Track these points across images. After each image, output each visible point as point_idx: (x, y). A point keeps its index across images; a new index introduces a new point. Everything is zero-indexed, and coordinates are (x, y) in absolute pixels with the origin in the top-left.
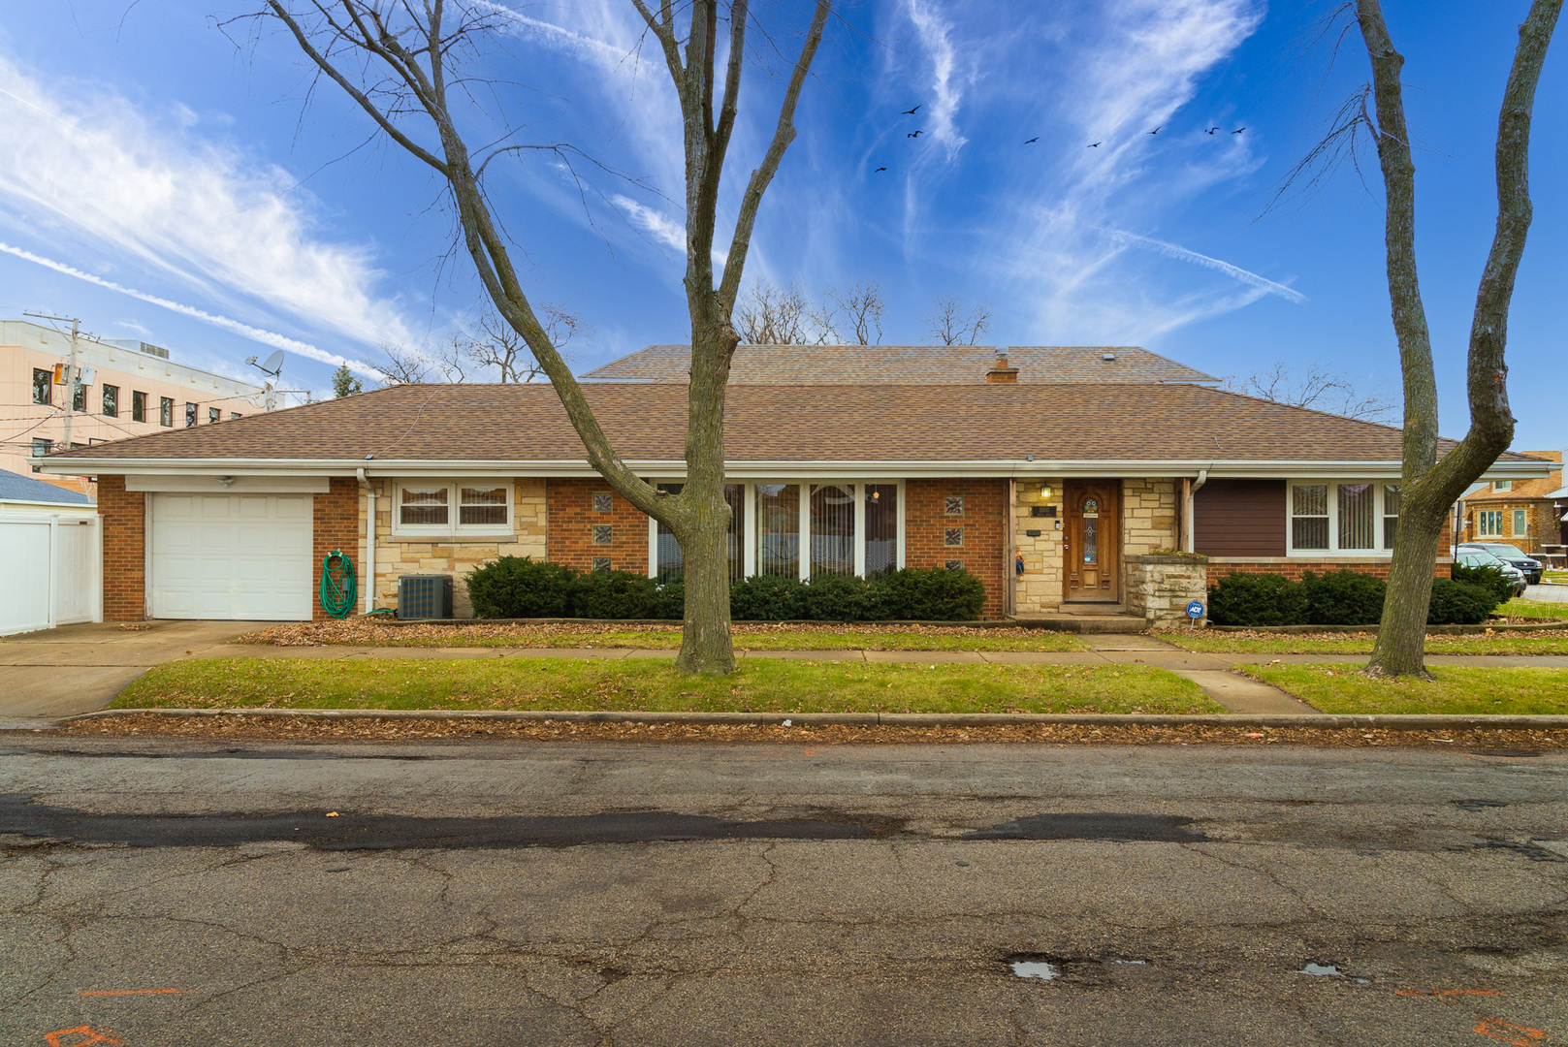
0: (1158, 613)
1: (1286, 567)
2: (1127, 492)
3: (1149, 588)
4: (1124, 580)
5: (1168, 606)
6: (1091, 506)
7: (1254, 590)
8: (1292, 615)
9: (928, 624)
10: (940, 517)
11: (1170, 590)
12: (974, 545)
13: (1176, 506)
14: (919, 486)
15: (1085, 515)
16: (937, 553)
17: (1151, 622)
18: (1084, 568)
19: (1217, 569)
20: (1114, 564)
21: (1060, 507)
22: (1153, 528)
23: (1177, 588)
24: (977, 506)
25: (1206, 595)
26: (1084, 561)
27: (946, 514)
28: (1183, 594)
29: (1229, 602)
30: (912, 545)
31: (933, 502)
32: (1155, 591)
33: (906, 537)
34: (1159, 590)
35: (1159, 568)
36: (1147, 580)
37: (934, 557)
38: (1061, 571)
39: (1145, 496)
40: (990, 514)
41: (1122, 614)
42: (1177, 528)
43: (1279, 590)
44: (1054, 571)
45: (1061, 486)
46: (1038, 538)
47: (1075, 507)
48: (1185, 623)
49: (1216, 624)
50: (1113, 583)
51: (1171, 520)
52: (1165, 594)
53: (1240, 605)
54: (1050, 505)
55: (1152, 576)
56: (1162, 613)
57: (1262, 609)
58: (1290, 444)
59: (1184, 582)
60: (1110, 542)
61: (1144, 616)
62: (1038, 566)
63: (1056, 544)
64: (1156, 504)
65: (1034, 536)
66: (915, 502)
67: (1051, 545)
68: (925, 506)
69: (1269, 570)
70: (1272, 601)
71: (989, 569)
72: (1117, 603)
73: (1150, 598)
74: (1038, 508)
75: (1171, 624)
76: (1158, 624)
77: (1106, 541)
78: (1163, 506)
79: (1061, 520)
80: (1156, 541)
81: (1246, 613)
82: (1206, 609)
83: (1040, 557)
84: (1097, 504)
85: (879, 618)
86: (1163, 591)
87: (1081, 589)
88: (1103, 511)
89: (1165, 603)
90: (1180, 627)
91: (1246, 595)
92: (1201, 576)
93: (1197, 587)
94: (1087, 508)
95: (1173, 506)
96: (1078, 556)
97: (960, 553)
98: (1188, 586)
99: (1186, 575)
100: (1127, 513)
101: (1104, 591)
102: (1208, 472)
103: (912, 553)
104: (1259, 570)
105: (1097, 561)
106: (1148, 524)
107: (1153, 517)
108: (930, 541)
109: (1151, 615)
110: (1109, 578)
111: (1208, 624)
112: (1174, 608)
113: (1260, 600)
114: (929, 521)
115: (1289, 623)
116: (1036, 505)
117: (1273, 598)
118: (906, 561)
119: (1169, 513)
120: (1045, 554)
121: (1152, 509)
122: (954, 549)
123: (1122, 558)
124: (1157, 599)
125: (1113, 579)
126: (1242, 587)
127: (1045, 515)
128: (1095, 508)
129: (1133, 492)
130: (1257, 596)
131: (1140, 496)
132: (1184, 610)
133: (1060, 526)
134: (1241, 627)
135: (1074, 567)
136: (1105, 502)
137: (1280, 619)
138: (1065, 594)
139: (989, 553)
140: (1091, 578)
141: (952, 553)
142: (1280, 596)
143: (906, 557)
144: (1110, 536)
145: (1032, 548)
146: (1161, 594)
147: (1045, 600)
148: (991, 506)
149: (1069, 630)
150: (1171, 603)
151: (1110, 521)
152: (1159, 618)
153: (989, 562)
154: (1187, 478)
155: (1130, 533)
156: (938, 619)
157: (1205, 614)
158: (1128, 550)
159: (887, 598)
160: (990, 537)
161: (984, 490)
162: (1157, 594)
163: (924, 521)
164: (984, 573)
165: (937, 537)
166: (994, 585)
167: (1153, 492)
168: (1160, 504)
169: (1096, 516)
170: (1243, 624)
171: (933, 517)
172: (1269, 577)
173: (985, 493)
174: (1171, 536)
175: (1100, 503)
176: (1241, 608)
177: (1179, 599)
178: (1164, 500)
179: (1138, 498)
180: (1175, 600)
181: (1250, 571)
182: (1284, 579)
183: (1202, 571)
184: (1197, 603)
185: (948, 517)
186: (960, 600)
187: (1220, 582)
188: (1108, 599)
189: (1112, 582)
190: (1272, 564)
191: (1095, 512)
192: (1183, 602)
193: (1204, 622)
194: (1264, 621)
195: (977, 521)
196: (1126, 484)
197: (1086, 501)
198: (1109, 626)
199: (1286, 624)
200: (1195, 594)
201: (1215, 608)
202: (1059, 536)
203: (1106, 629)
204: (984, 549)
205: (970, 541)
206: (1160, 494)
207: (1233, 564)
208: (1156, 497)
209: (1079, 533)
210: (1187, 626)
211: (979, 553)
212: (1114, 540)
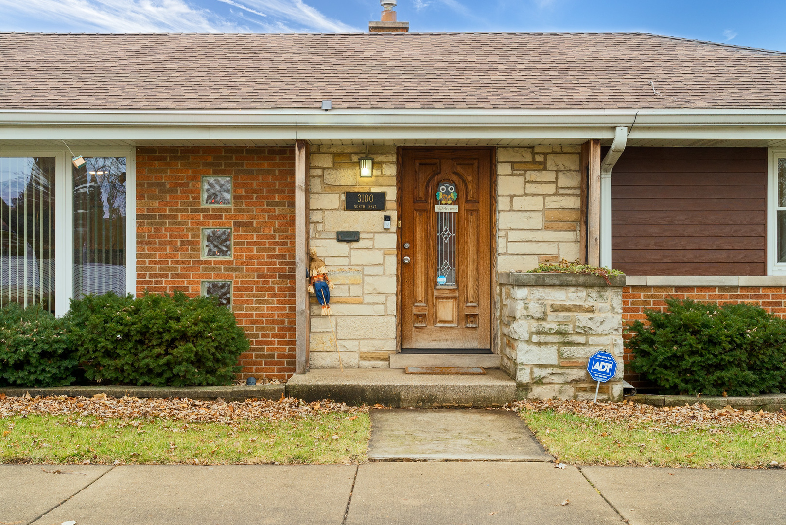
0: (538, 373)
1: (767, 292)
2: (503, 169)
3: (521, 328)
4: (498, 314)
5: (554, 360)
6: (447, 193)
7: (707, 332)
8: (774, 377)
9: (123, 394)
10: (193, 211)
11: (559, 333)
12: (251, 257)
13: (582, 191)
14: (158, 159)
15: (438, 208)
16: (189, 269)
17: (524, 388)
18: (436, 294)
19: (652, 296)
20: (485, 288)
21: (392, 194)
22: (546, 228)
23: (570, 329)
24: (255, 191)
25: (621, 341)
26: (436, 284)
27: (204, 205)
28: (581, 339)
29: (662, 353)
30: (146, 256)
31: (181, 185)
32: (531, 334)
33: (138, 243)
34: (538, 333)
35: (539, 292)
36: (518, 315)
37: (183, 276)
38: (393, 300)
39: (532, 175)
40: (277, 204)
41: (487, 371)
42: (583, 227)
43: (751, 333)
44: (382, 298)
45: (394, 158)
46: (355, 245)
47: (422, 194)
48: (584, 390)
49: (639, 392)
50: (483, 319)
51: (575, 215)
52: (549, 339)
53: (681, 358)
54: (375, 190)
55: (526, 308)
56: (543, 373)
57: (719, 367)
58: (774, 90)
59: (583, 318)
60: (478, 252)
61: (513, 377)
62: (356, 291)
63: (385, 254)
64: (551, 189)
65: (348, 241)
66: (150, 185)
67: (378, 257)
68: (170, 191)
69: (738, 297)
70: (738, 352)
71: (274, 295)
72: (488, 351)
73: (522, 346)
74: (356, 195)
75: (560, 392)
76: (537, 391)
77: (471, 249)
78: (561, 191)
79: (394, 215)
80: (551, 250)
81: (692, 372)
82: (621, 365)
83: (359, 277)
84: (457, 190)
85: (38, 383)
86: (545, 333)
87: (430, 328)
88: (467, 201)
89: (549, 355)
90: (576, 397)
91: (692, 339)
92: (612, 308)
93: (606, 327)
94: (440, 196)
95: (578, 192)
96: (427, 275)
97: (226, 270)
98: (590, 324)
99: (586, 305)
100: (502, 204)
101: (467, 332)
102: (630, 129)
103: (147, 269)
104: (721, 297)
105: (457, 282)
106: (537, 221)
107: (545, 210)
108: (176, 250)
109: (524, 377)
110: (477, 311)
111: (626, 391)
112: (566, 364)
113: (717, 350)
114: (175, 217)
115: (769, 391)
116: (352, 190)
117: (739, 346)
118: (138, 283)
119: (574, 203)
120: (367, 270)
121: (544, 196)
122: (216, 263)
123: (495, 279)
124: (535, 348)
125: (482, 311)
126: (686, 327)
127: (366, 207)
128: (453, 196)
129: (513, 169)
130: (712, 341)
131: (524, 175)
132: (582, 367)
133: (393, 225)
134: (683, 398)
135: (420, 293)
136: (470, 187)
137: (751, 385)
138: (402, 336)
139: (274, 270)
140: (447, 311)
141: (213, 269)
142: (752, 343)
143: (138, 276)
144: (478, 241)
145: (345, 261)
146: (543, 338)
147: (366, 346)
148: (278, 191)
149: (380, 401)
150: (560, 355)
151: (478, 219)
152: (539, 382)
153: (275, 284)
154: (596, 141)
155: (506, 236)
156: (146, 384)
157: (620, 373)
158: (504, 264)
159: (46, 347)
160: (276, 244)
161: (266, 165)
162: (535, 338)
163: (167, 217)
164: (267, 302)
165: (188, 243)
166: (283, 322)
167: (545, 169)
168: (557, 188)
169: (455, 209)
170: (686, 392)
171: (181, 211)
172: (735, 309)
173: (269, 171)
174: (576, 241)
175: (462, 187)
176: (684, 365)
177: (573, 348)
178: (563, 181)
179: (521, 179)
180: (567, 351)
181: (706, 298)
182: (761, 314)
183: (614, 298)
184: (604, 356)
185: (207, 210)
186: (181, 350)
187: (650, 317)
188: (475, 345)
189: (481, 317)
190: (743, 288)
191: (453, 203)
192: (581, 353)
193: (617, 389)
194: (721, 387)
195: (254, 218)
196: (501, 156)
197: (438, 186)
198: (450, 395)
199: (762, 393)
200: (602, 340)
201: (639, 361)
202: (391, 241)
203: (445, 401)
204: (266, 263)
205: (242, 250)
206: (557, 171)
207: (678, 288)
208: (551, 176)
209: (427, 237)
210: (587, 395)
211: (257, 270)
212: (484, 247)
